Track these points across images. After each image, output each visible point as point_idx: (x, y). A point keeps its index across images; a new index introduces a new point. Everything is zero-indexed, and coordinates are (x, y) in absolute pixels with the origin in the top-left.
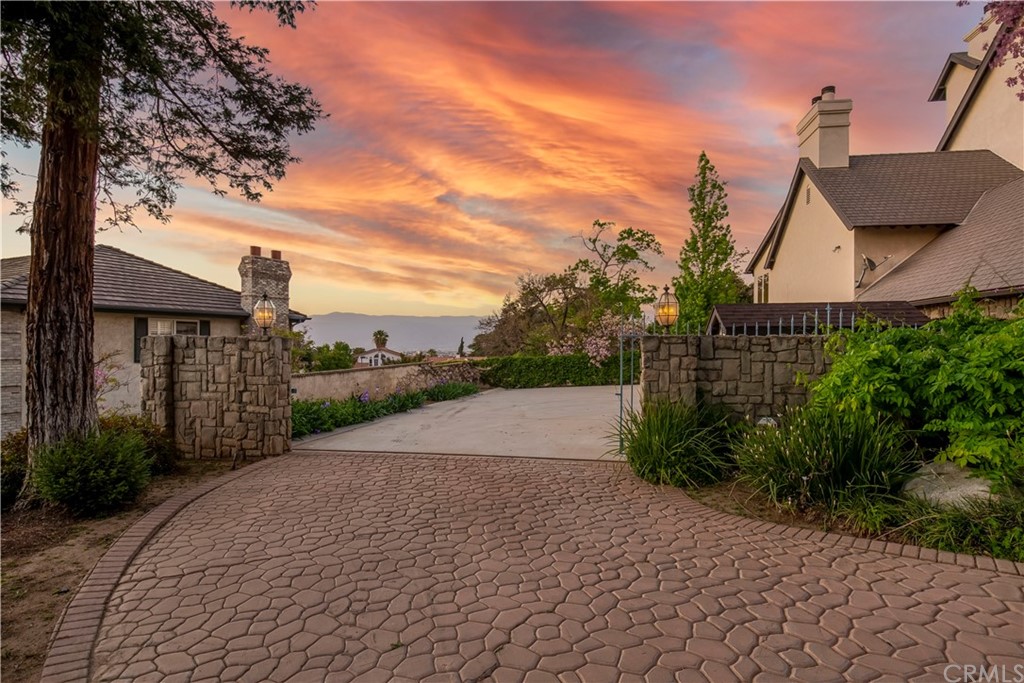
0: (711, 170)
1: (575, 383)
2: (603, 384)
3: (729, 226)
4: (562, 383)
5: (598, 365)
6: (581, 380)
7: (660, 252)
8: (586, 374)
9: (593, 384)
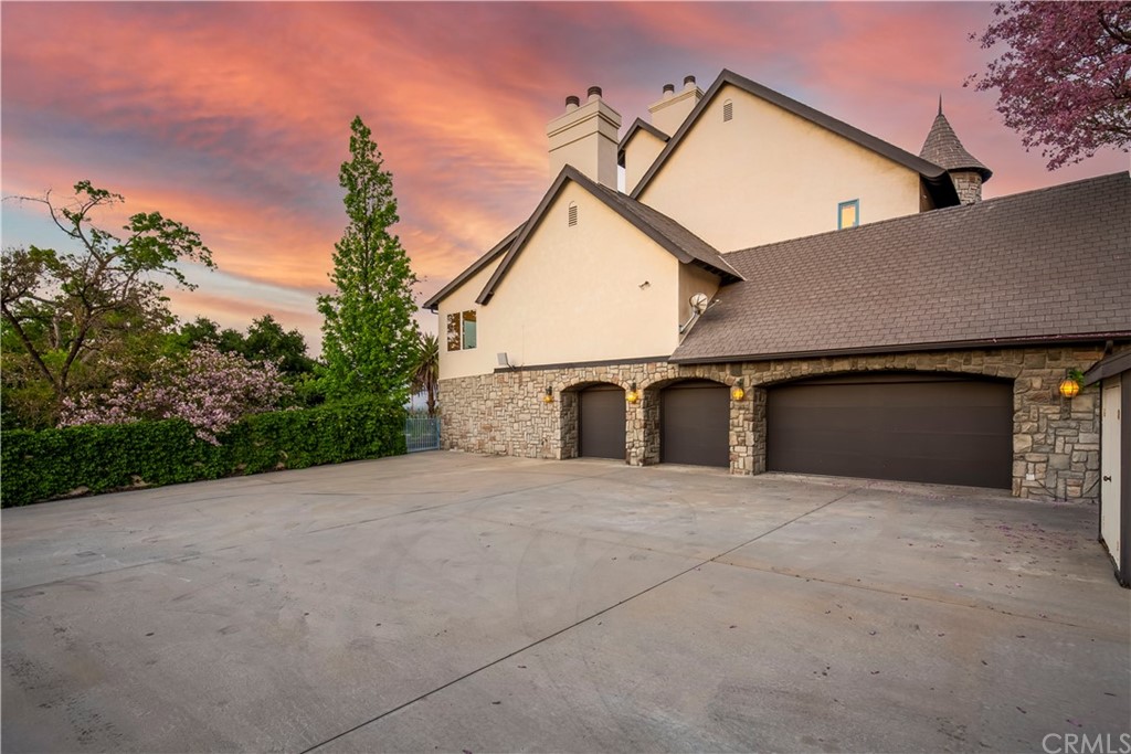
0: (373, 149)
1: (155, 481)
2: (219, 476)
3: (397, 237)
4: (122, 484)
5: (214, 442)
6: (171, 472)
7: (210, 264)
8: (183, 461)
9: (200, 477)
